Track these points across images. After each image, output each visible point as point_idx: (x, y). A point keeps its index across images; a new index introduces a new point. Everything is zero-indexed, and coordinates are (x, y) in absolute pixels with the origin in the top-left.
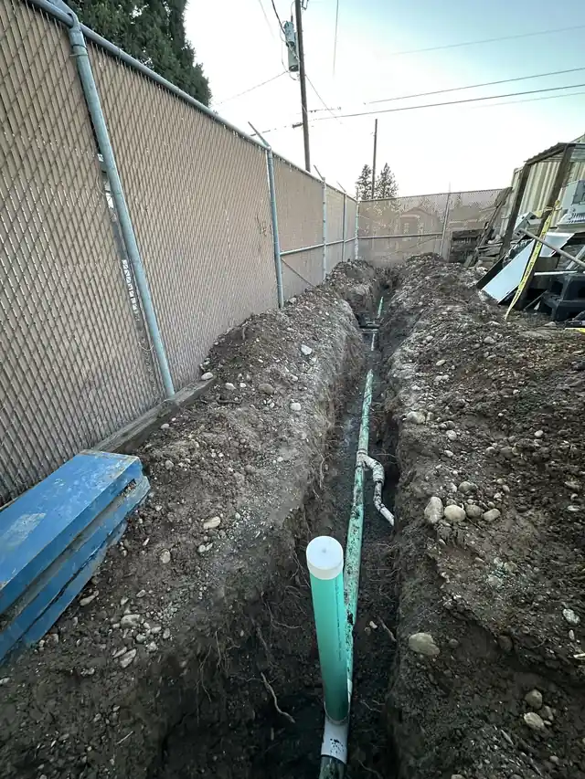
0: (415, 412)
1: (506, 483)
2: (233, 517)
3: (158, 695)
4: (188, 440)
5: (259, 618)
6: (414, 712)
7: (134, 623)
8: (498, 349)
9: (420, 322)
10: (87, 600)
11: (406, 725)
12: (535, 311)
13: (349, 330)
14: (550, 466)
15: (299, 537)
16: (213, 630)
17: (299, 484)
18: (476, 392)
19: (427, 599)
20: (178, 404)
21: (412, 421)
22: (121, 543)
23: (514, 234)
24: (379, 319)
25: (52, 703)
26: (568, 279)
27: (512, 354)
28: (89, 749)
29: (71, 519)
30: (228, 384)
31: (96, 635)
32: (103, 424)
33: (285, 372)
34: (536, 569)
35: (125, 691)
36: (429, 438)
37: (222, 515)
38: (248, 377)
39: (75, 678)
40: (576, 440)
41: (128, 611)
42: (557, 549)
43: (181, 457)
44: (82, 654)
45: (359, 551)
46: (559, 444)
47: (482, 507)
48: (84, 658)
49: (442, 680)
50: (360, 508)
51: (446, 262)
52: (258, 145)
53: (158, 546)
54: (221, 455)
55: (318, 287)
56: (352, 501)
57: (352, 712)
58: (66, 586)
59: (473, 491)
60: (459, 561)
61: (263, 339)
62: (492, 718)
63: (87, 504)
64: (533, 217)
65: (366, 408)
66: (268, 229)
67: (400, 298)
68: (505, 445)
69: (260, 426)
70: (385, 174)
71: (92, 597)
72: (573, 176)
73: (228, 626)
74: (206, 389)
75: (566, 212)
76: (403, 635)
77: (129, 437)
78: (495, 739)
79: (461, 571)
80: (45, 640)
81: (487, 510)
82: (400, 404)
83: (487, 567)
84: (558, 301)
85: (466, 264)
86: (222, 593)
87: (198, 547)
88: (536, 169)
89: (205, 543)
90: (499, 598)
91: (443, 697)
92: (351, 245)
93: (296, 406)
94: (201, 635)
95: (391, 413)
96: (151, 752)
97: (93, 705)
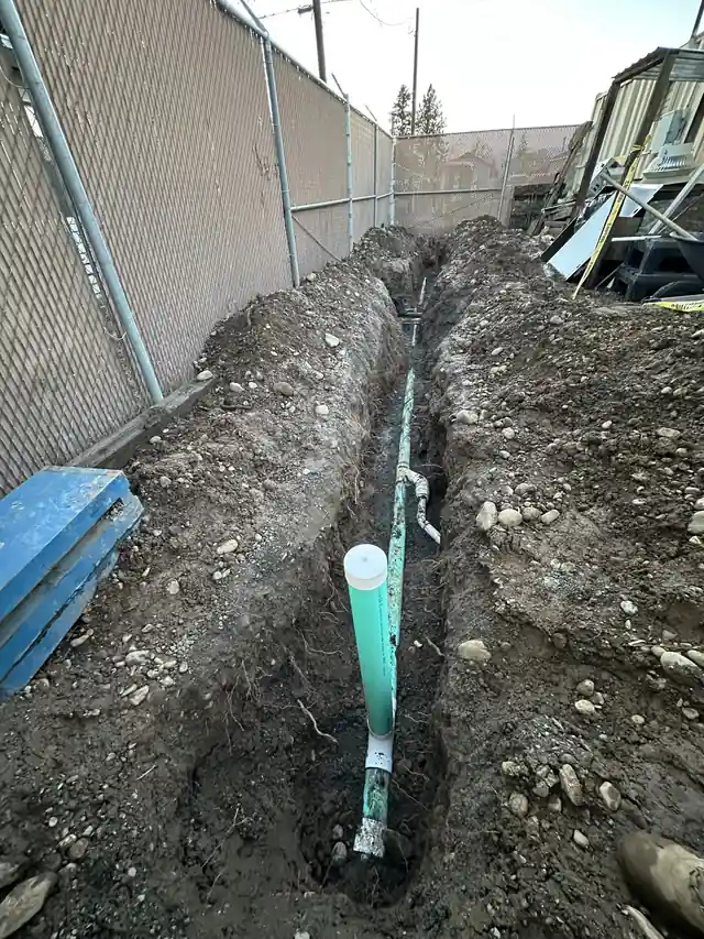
0: (467, 410)
1: (568, 482)
2: (253, 539)
3: (180, 730)
4: (188, 452)
5: (291, 646)
6: (464, 715)
7: (142, 659)
8: (566, 330)
9: (472, 304)
10: (79, 641)
11: (455, 728)
12: (607, 290)
13: (384, 317)
14: (617, 459)
15: (334, 559)
16: (239, 660)
17: (331, 499)
18: (537, 385)
19: (478, 607)
20: (170, 412)
21: (463, 421)
22: (114, 575)
23: (590, 189)
24: (422, 305)
25: (52, 748)
26: (650, 246)
27: (581, 336)
28: (105, 787)
29: (40, 548)
30: (233, 383)
31: (97, 676)
32: (70, 439)
33: (306, 367)
34: (595, 567)
35: (141, 728)
36: (484, 437)
37: (238, 538)
38: (259, 374)
39: (77, 720)
40: (647, 428)
41: (132, 648)
42: (619, 545)
43: (179, 472)
44: (82, 696)
45: (401, 571)
46: (628, 434)
47: (541, 509)
48: (84, 700)
49: (492, 682)
50: (402, 527)
51: (505, 228)
52: (249, 27)
53: (161, 575)
54: (232, 469)
55: (344, 261)
56: (393, 520)
57: (396, 727)
58: (48, 626)
59: (531, 492)
60: (513, 566)
61: (275, 325)
62: (543, 709)
63: (60, 528)
64: (615, 165)
65: (406, 415)
66: (272, 169)
67: (448, 275)
68: (568, 440)
69: (279, 434)
70: (429, 101)
71: (87, 636)
72: (668, 104)
73: (257, 656)
74: (205, 391)
75: (656, 155)
76: (452, 646)
77: (109, 454)
78: (546, 726)
79: (516, 576)
80: (32, 685)
81: (545, 512)
82: (449, 403)
83: (543, 569)
84: (635, 276)
85: (530, 231)
86: (246, 621)
87: (212, 575)
88: (625, 93)
89: (221, 569)
90: (555, 597)
91: (494, 697)
92: (383, 202)
93: (323, 409)
94: (226, 666)
95: (438, 415)
96: (180, 784)
97: (103, 745)
